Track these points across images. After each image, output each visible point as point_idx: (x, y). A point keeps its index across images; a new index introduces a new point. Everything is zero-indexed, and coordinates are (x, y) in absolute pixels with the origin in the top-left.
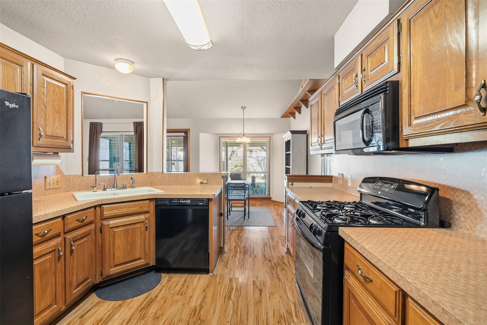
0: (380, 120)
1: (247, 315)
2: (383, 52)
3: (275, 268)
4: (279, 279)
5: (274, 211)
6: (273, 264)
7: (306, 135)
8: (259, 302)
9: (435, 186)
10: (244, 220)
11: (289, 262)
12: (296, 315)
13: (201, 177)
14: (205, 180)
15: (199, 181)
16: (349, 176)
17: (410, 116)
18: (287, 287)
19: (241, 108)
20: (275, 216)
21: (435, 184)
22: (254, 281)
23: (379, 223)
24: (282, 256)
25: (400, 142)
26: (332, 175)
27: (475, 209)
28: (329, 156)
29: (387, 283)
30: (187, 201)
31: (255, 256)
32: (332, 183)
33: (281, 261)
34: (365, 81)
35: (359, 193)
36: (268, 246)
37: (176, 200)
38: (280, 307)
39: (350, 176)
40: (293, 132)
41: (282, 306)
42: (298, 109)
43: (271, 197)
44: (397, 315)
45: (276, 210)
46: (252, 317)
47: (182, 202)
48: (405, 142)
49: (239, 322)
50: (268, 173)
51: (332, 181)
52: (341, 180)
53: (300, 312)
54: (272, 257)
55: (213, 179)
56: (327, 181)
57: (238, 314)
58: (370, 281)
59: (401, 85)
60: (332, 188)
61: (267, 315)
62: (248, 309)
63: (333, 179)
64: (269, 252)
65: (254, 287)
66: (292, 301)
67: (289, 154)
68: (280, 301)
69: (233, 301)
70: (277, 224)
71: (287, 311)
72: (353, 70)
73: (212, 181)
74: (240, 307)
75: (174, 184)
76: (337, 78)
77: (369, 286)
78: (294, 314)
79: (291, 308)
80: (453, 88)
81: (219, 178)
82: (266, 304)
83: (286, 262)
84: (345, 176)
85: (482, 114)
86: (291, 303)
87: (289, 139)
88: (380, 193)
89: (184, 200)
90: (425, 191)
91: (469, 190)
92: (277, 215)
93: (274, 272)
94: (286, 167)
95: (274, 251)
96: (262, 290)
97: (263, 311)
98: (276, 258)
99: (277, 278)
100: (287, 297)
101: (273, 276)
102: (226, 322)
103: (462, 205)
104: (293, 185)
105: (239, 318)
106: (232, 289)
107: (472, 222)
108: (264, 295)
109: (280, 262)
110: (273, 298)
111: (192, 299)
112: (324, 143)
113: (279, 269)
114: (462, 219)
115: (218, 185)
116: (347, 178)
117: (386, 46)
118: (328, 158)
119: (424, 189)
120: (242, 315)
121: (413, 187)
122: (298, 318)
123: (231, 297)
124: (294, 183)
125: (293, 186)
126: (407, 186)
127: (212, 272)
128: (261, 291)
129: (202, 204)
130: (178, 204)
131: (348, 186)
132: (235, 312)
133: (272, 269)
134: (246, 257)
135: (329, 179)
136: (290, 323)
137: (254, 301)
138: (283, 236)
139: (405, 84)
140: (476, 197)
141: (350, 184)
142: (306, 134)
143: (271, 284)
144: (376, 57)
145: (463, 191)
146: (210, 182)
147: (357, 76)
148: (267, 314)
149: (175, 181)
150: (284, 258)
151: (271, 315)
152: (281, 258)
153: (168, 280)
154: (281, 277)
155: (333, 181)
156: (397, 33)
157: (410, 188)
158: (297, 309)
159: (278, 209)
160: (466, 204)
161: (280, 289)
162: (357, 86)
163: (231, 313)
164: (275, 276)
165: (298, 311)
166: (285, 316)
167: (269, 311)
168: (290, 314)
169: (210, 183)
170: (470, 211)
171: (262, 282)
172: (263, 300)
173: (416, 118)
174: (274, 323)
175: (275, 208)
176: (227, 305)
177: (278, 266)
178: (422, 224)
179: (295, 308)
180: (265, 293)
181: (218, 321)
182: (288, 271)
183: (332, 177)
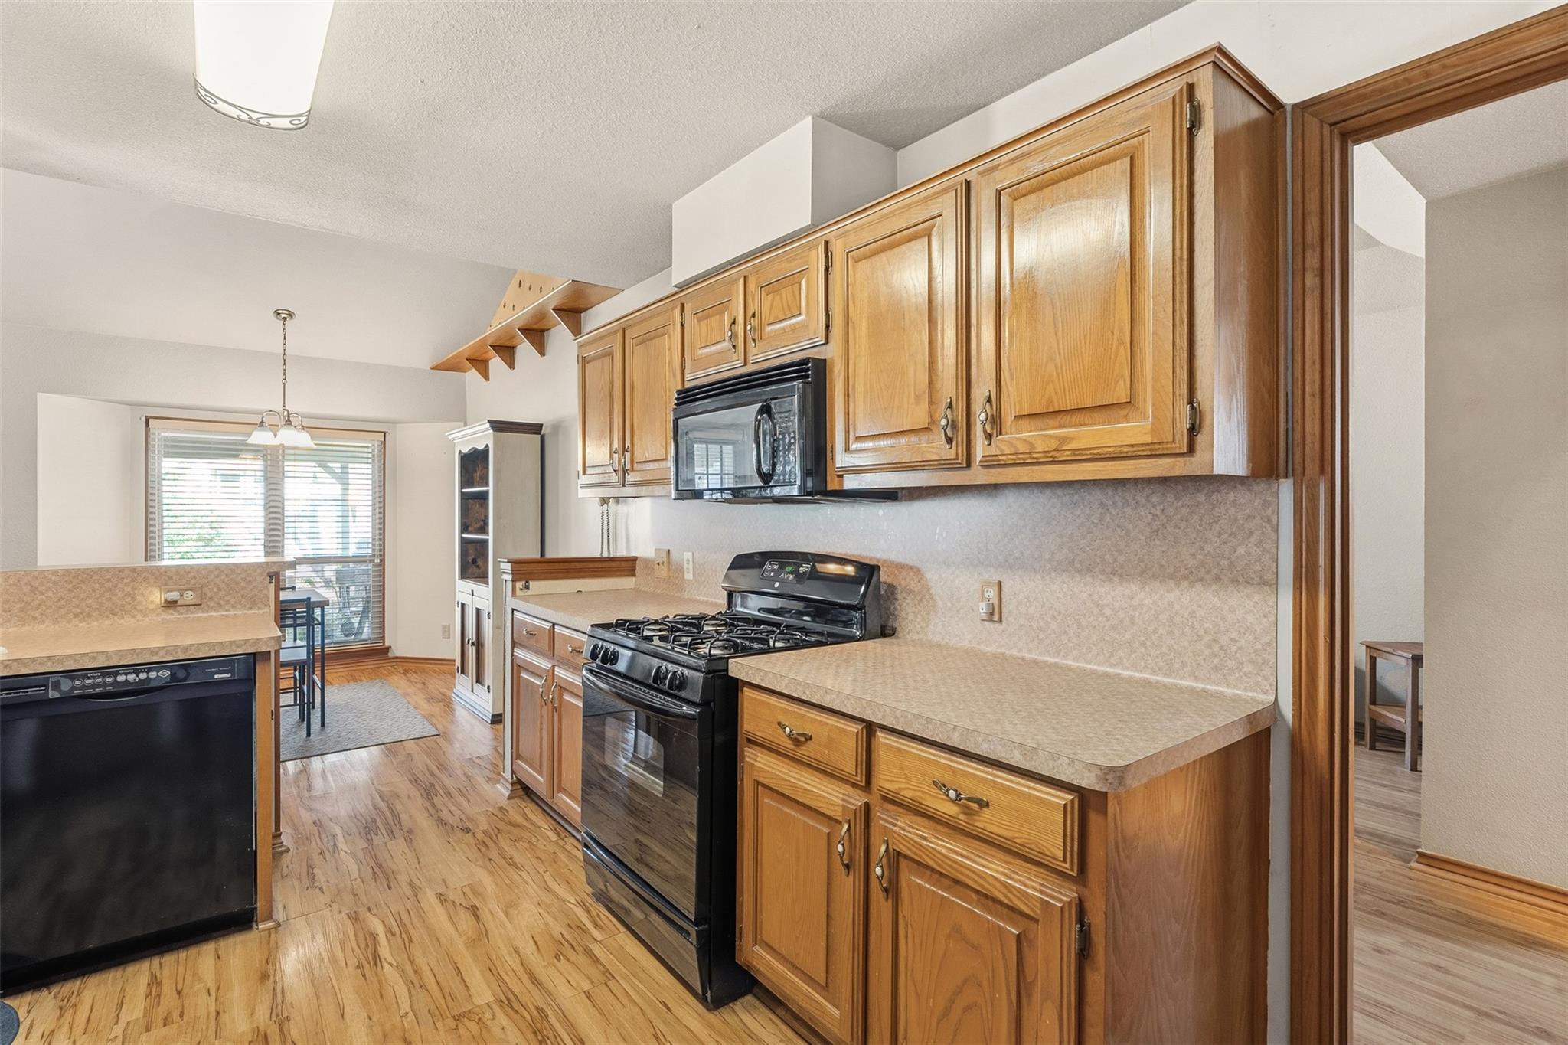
0: (794, 432)
1: (459, 978)
2: (797, 293)
3: (490, 843)
4: (514, 865)
5: (411, 690)
6: (480, 836)
7: (539, 436)
8: (481, 936)
9: (875, 563)
10: (309, 735)
11: (527, 818)
12: (596, 925)
13: (170, 583)
14: (191, 593)
15: (157, 597)
16: (688, 555)
17: (848, 432)
18: (547, 876)
19: (272, 316)
20: (424, 705)
21: (871, 559)
22: (440, 895)
23: (788, 645)
24: (501, 809)
25: (828, 479)
26: (633, 554)
27: (927, 596)
28: (625, 502)
29: (842, 726)
30: (153, 675)
31: (410, 831)
32: (635, 576)
33: (502, 820)
34: (754, 340)
35: (725, 593)
36: (442, 794)
37: (94, 677)
38: (547, 924)
39: (690, 554)
40: (498, 426)
41: (551, 921)
42: (506, 350)
43: (387, 644)
44: (859, 771)
45: (419, 686)
46: (478, 974)
47: (126, 681)
48: (837, 479)
49: (442, 1001)
50: (377, 561)
51: (634, 570)
52: (665, 567)
53: (602, 917)
54: (469, 819)
55: (227, 585)
56: (623, 573)
57: (429, 988)
58: (807, 740)
59: (832, 371)
60: (636, 590)
61: (519, 955)
62: (456, 963)
63: (639, 566)
64: (453, 808)
65: (446, 909)
66: (573, 901)
67: (483, 497)
68: (541, 911)
69: (395, 964)
70: (444, 726)
71: (569, 925)
72: (724, 306)
73: (222, 593)
74: (425, 968)
75: (15, 619)
76: (678, 311)
77: (805, 751)
78: (590, 926)
79: (577, 916)
80: (912, 400)
81: (255, 580)
82: (503, 932)
83: (519, 820)
84: (674, 555)
85: (948, 446)
86: (572, 906)
87: (481, 447)
88: (777, 585)
89: (137, 672)
90: (853, 574)
91: (919, 565)
92: (430, 699)
93: (494, 853)
94: (464, 536)
95: (469, 801)
96: (475, 906)
97: (504, 951)
98: (482, 819)
99: (510, 864)
100: (557, 897)
101: (495, 866)
102: (399, 1019)
103: (911, 592)
104: (527, 588)
105: (437, 994)
106: (374, 937)
107: (923, 619)
108: (489, 916)
109: (501, 825)
110: (519, 913)
111: (224, 1017)
112: (632, 470)
113: (504, 843)
114: (911, 617)
115: (250, 608)
116: (683, 560)
117: (803, 282)
118: (622, 509)
119: (850, 570)
120: (444, 984)
121: (832, 568)
122: (601, 928)
123: (382, 957)
124: (532, 584)
125: (528, 593)
126: (821, 567)
127: (270, 917)
128: (474, 910)
129: (229, 675)
130: (109, 689)
131: (684, 579)
132: (415, 983)
133: (483, 849)
134: (377, 841)
135: (627, 566)
136: (587, 946)
137: (465, 938)
138: (478, 757)
139: (839, 372)
140: (928, 575)
141: (689, 576)
142: (539, 433)
143: (497, 884)
144: (781, 297)
145: (911, 568)
146: (211, 598)
147: (734, 323)
148: (517, 951)
149: (18, 605)
150: (507, 812)
151: (529, 949)
152: (500, 815)
153: (61, 1008)
154: (518, 859)
155: (638, 572)
156: (824, 267)
157: (826, 571)
158: (594, 913)
159: (424, 683)
160: (916, 590)
161: (529, 888)
162: (734, 346)
163: (402, 992)
164: (503, 863)
165: (598, 915)
166: (568, 938)
167: (520, 944)
168: (582, 928)
169: (212, 604)
170: (921, 600)
171: (467, 889)
172: (491, 926)
173: (858, 439)
174: (546, 963)
175: (412, 679)
176: (379, 981)
177: (499, 836)
178: (858, 633)
179: (589, 912)
180: (489, 910)
181: (371, 1027)
182: (534, 839)
183: (634, 559)
